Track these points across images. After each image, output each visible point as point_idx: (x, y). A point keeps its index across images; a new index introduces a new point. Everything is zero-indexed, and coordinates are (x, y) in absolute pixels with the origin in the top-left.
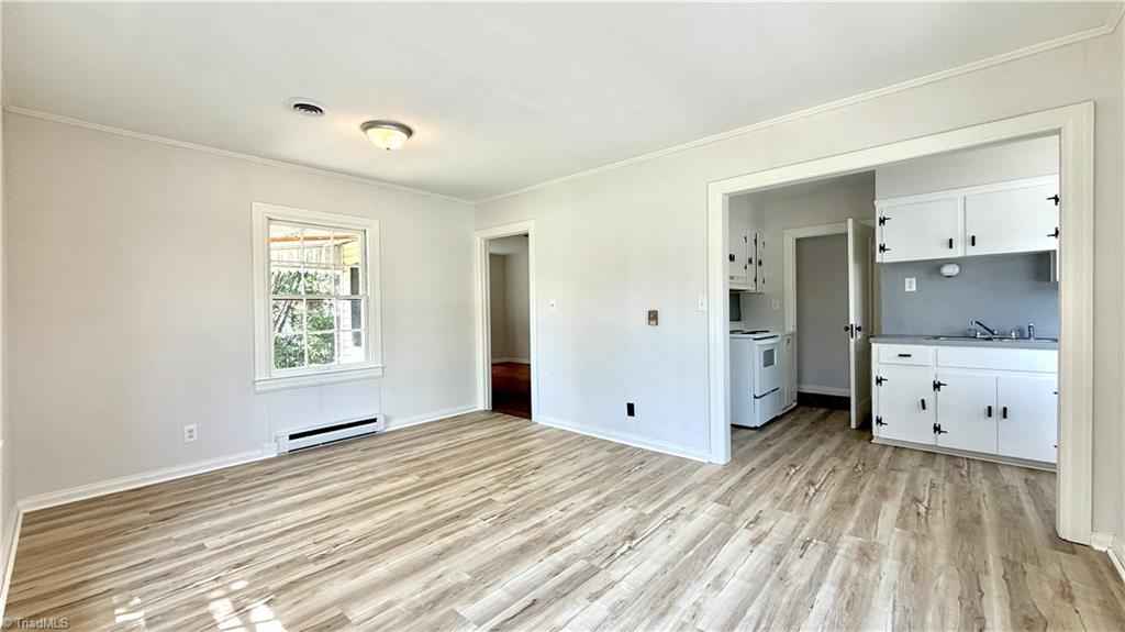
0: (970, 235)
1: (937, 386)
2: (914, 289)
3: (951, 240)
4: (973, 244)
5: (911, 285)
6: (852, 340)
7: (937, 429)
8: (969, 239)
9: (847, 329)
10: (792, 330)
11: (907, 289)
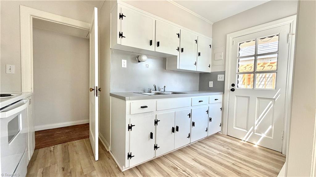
0: (157, 41)
1: (156, 122)
2: (126, 67)
3: (151, 41)
4: (158, 46)
5: (124, 63)
6: (97, 99)
7: (156, 147)
8: (157, 43)
9: (93, 90)
11: (123, 66)
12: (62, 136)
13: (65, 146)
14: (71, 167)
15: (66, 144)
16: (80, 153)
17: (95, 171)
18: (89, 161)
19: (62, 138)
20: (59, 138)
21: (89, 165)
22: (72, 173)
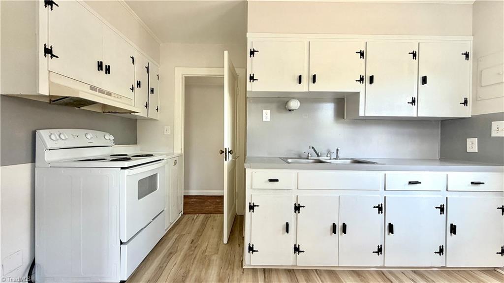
0: (312, 74)
1: (297, 208)
2: (268, 119)
3: (300, 77)
4: (314, 81)
5: (267, 115)
6: (226, 163)
7: (297, 249)
8: (311, 77)
9: (223, 152)
10: (180, 152)
11: (264, 119)
12: (211, 206)
13: (207, 217)
14: (199, 243)
15: (209, 215)
16: (215, 230)
17: (216, 255)
18: (218, 242)
19: (210, 208)
20: (207, 207)
21: (215, 246)
22: (196, 249)
